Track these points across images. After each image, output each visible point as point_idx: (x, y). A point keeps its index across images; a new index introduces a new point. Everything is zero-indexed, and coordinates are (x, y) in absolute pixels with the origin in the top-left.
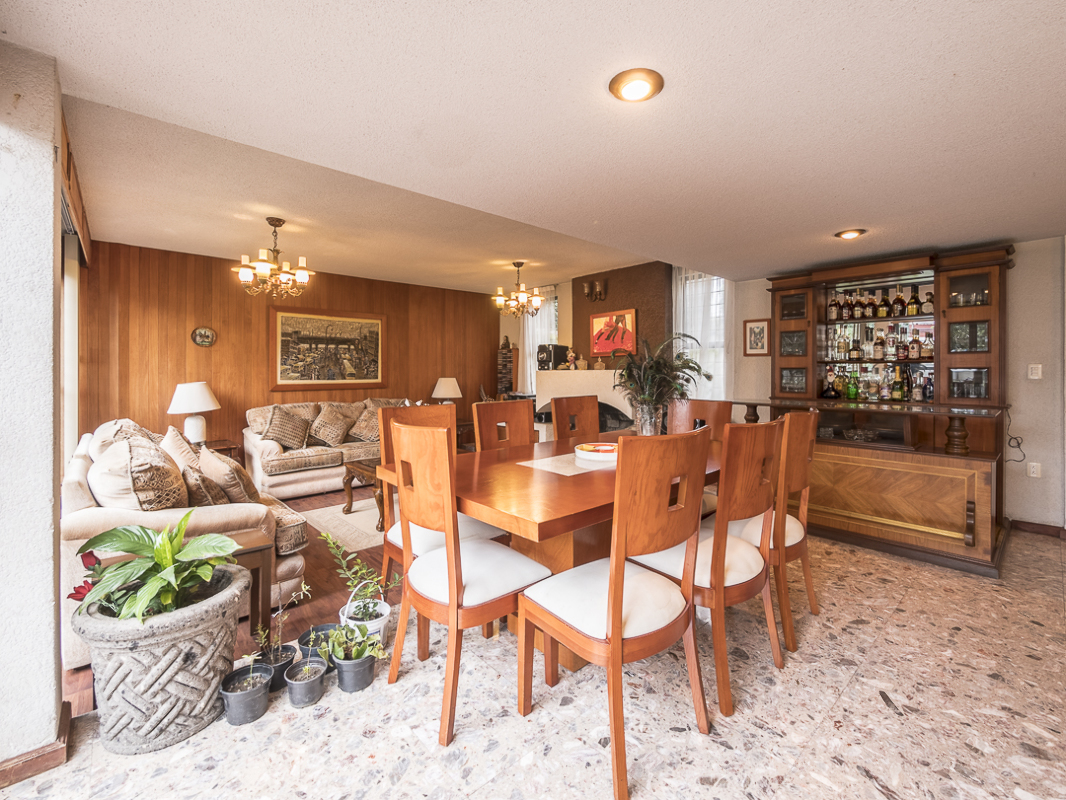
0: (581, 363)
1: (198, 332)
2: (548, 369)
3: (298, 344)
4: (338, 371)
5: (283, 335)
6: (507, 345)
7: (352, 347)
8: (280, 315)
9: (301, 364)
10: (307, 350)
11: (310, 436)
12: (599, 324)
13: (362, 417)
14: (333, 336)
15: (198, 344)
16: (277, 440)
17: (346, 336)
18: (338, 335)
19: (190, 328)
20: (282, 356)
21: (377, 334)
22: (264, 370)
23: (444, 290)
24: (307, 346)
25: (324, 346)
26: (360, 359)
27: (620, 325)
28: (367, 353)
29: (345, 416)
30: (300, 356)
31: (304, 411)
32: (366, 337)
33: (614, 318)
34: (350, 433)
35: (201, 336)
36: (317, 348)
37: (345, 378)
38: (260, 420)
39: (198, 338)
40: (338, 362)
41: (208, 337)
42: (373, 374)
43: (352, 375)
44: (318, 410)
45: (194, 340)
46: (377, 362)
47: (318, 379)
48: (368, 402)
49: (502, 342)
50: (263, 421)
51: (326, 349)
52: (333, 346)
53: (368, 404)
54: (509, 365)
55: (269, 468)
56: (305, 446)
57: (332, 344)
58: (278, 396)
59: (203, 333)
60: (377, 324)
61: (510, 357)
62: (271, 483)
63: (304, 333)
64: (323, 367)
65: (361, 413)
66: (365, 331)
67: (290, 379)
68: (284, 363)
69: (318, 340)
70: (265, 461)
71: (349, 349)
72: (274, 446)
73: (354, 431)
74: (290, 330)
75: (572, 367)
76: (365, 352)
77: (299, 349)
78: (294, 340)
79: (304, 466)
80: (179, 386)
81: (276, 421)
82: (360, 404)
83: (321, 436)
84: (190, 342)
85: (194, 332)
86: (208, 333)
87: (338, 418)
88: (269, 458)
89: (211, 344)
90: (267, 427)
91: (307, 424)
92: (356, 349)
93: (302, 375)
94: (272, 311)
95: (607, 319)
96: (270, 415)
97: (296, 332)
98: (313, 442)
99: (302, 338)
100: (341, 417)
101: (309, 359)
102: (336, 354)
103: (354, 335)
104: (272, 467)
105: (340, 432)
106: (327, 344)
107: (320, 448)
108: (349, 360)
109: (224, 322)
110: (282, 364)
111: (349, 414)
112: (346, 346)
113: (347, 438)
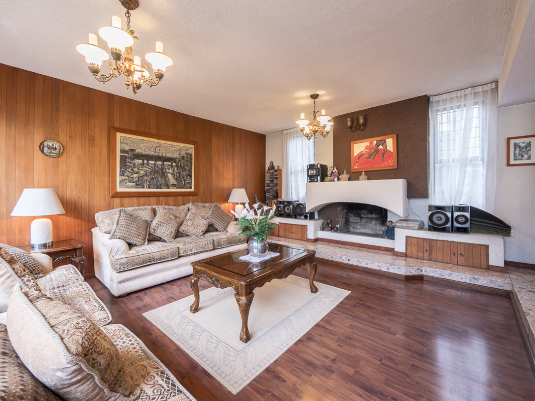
0: (345, 176)
1: (45, 144)
2: (317, 181)
3: (133, 160)
4: (164, 182)
5: (122, 151)
6: (272, 167)
7: (174, 164)
8: (119, 135)
9: (135, 175)
10: (141, 164)
11: (149, 233)
12: (359, 148)
13: (188, 218)
14: (160, 155)
15: (46, 155)
16: (124, 239)
17: (169, 155)
18: (164, 155)
19: (38, 139)
20: (121, 168)
21: (191, 155)
22: (106, 179)
23: (234, 128)
24: (141, 161)
25: (153, 162)
26: (179, 173)
27: (381, 147)
28: (185, 169)
29: (176, 217)
30: (136, 170)
31: (144, 213)
32: (183, 157)
33: (375, 143)
34: (180, 230)
35: (49, 148)
36: (148, 164)
37: (169, 188)
38: (107, 221)
39: (46, 150)
40: (164, 175)
41: (55, 149)
42: (188, 185)
43: (174, 185)
44: (154, 213)
45: (42, 151)
46: (191, 176)
47: (149, 188)
48: (190, 205)
49: (267, 166)
50: (110, 222)
51: (155, 165)
52: (160, 163)
53: (190, 208)
54: (275, 181)
55: (118, 267)
56: (146, 243)
57: (159, 161)
58: (117, 201)
59: (51, 145)
60: (190, 149)
61: (277, 175)
62: (120, 279)
63: (138, 151)
64: (153, 179)
65: (186, 215)
66: (183, 153)
67: (127, 187)
68: (122, 174)
69: (149, 157)
70: (114, 259)
71: (172, 165)
72: (121, 245)
73: (182, 228)
74: (127, 148)
75: (336, 179)
76: (183, 168)
77: (134, 164)
78: (130, 156)
79: (149, 261)
80: (25, 190)
81: (122, 222)
82: (185, 207)
83: (158, 234)
84: (38, 152)
85: (42, 143)
86: (56, 145)
87: (171, 219)
88: (117, 257)
89: (59, 155)
90: (114, 227)
91: (148, 224)
92: (177, 166)
93: (137, 185)
94: (112, 131)
95: (368, 144)
96: (116, 217)
97: (132, 150)
98: (152, 239)
99: (136, 155)
100: (173, 218)
101: (142, 172)
102: (162, 169)
103: (176, 155)
104: (121, 264)
105: (173, 230)
106: (156, 161)
107: (159, 244)
108: (172, 174)
109: (70, 137)
110: (120, 175)
111: (178, 215)
112: (170, 163)
113: (178, 235)
